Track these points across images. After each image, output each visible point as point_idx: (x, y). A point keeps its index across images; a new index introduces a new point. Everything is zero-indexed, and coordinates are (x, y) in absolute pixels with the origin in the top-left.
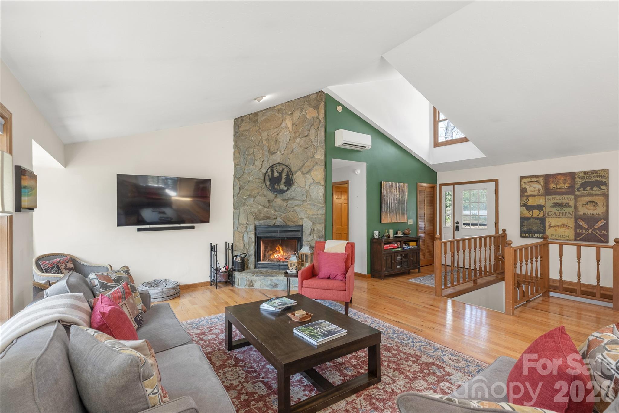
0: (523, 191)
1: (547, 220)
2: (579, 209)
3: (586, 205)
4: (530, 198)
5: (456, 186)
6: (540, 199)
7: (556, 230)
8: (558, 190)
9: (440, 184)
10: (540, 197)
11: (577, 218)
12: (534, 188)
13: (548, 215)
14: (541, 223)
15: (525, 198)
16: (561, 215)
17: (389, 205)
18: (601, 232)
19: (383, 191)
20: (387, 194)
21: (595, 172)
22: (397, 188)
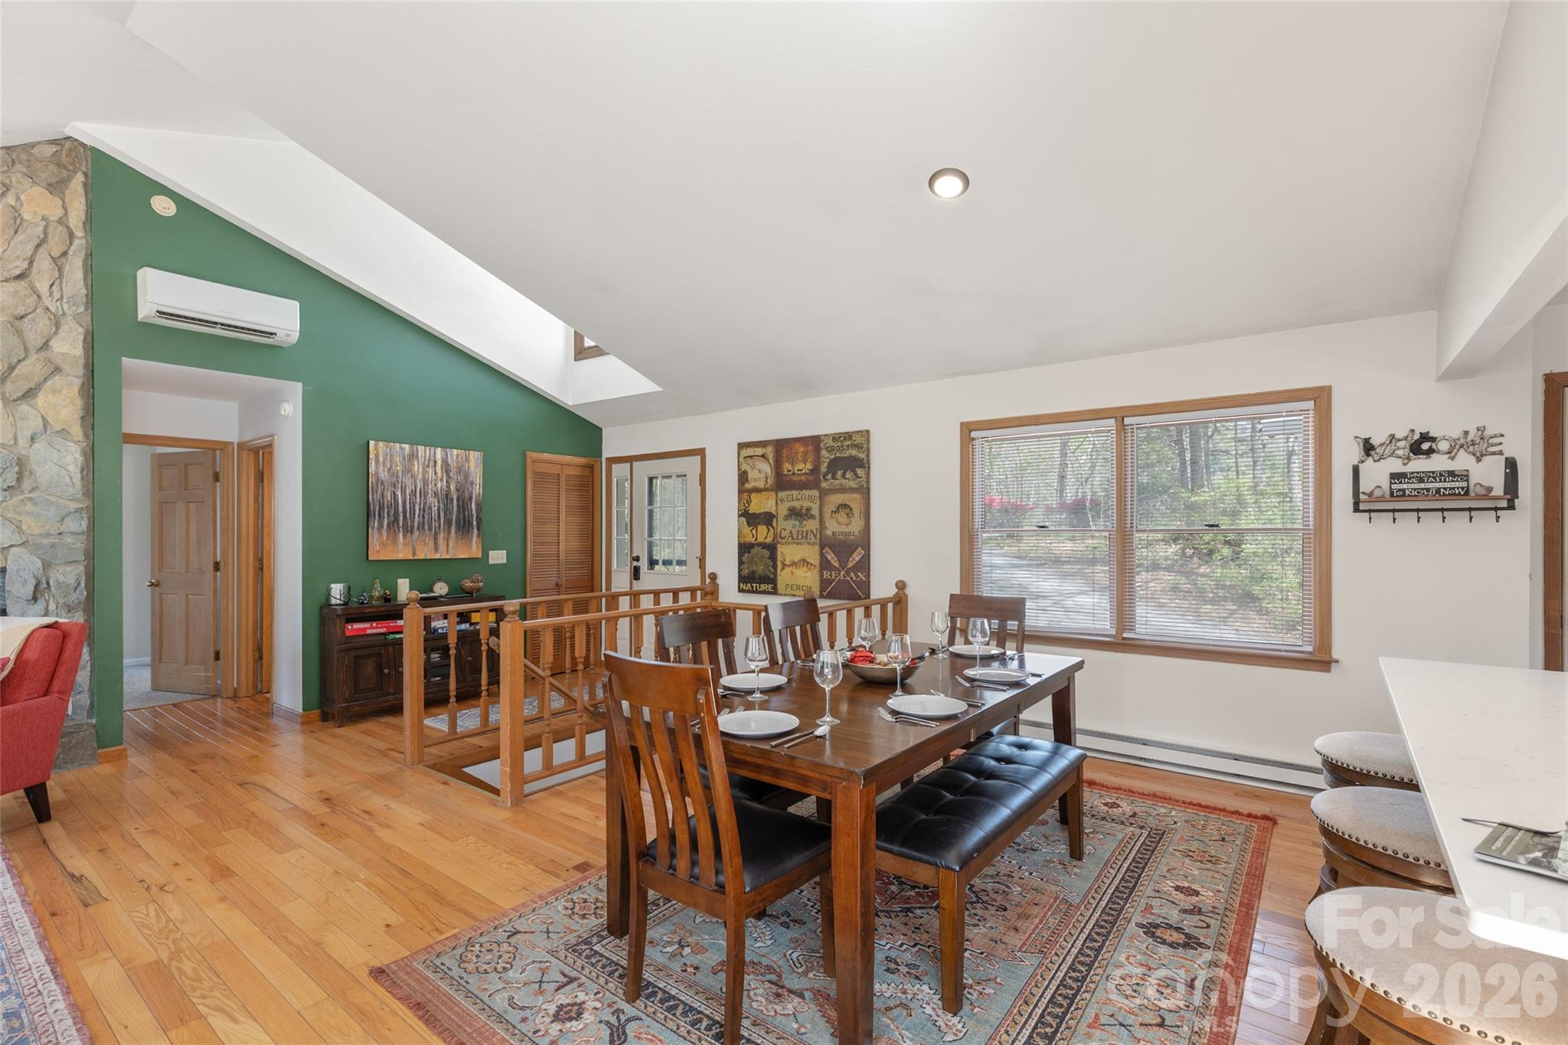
0: (743, 477)
1: (781, 549)
2: (827, 524)
3: (835, 512)
4: (753, 496)
5: (635, 464)
6: (768, 499)
7: (792, 573)
8: (795, 478)
9: (607, 459)
10: (767, 493)
11: (824, 544)
12: (760, 471)
13: (781, 538)
14: (769, 558)
15: (745, 495)
16: (800, 537)
17: (401, 508)
18: (857, 576)
19: (377, 468)
20: (394, 480)
21: (849, 436)
22: (439, 463)
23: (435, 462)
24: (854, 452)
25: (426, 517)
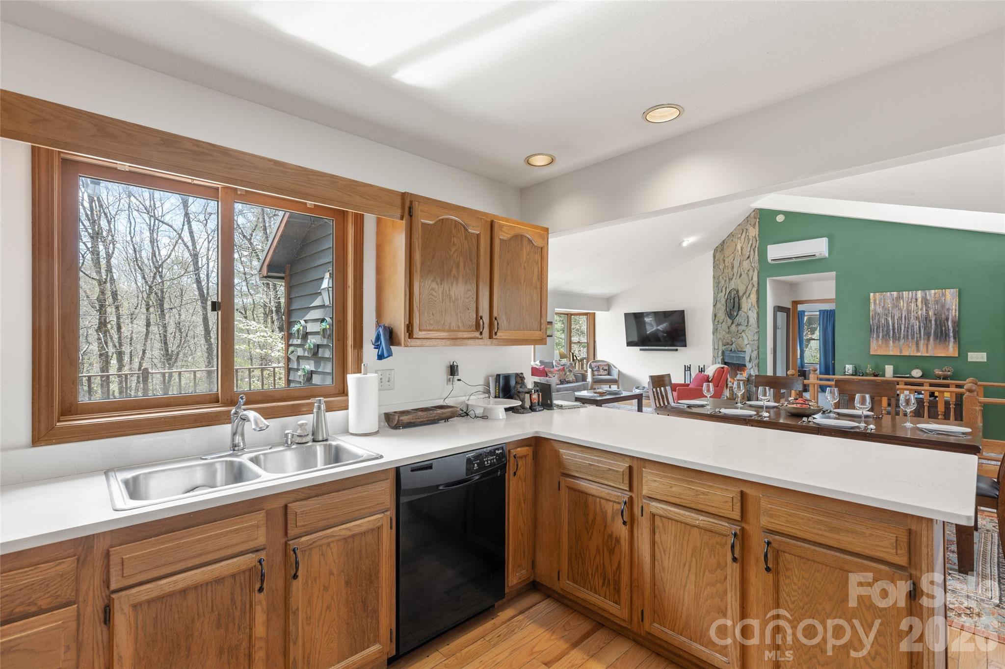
17: (891, 327)
19: (875, 307)
20: (886, 312)
22: (920, 300)
23: (916, 299)
25: (910, 331)
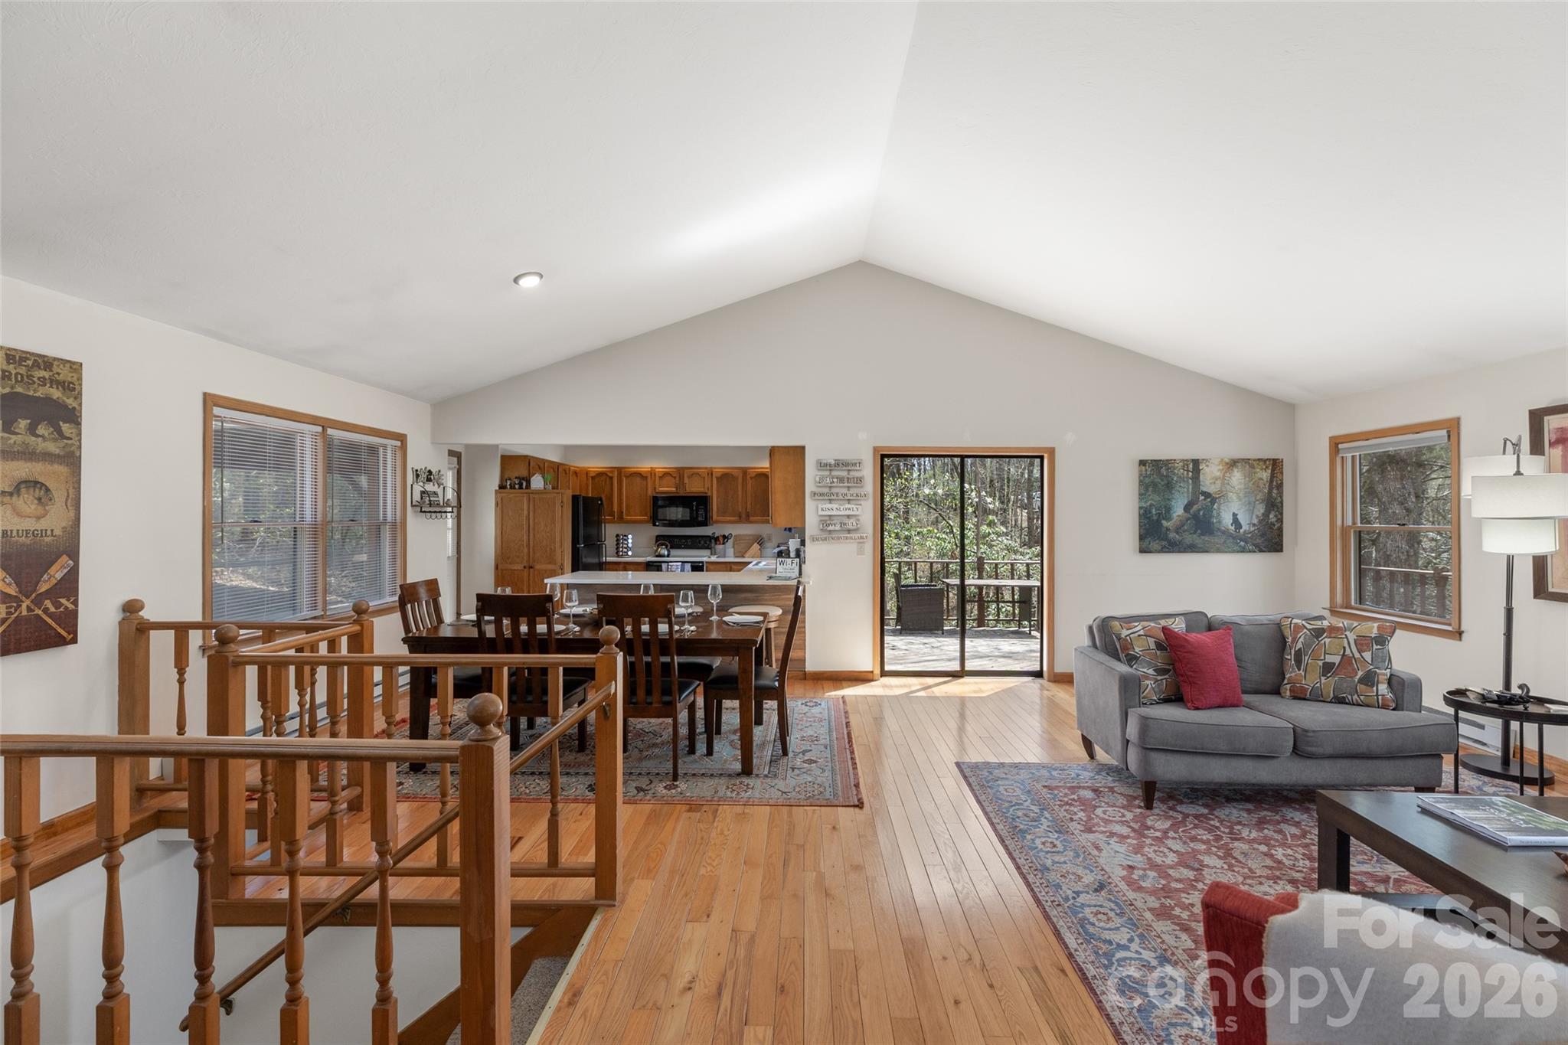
3: (11, 494)
18: (57, 605)
21: (46, 363)
24: (56, 394)
